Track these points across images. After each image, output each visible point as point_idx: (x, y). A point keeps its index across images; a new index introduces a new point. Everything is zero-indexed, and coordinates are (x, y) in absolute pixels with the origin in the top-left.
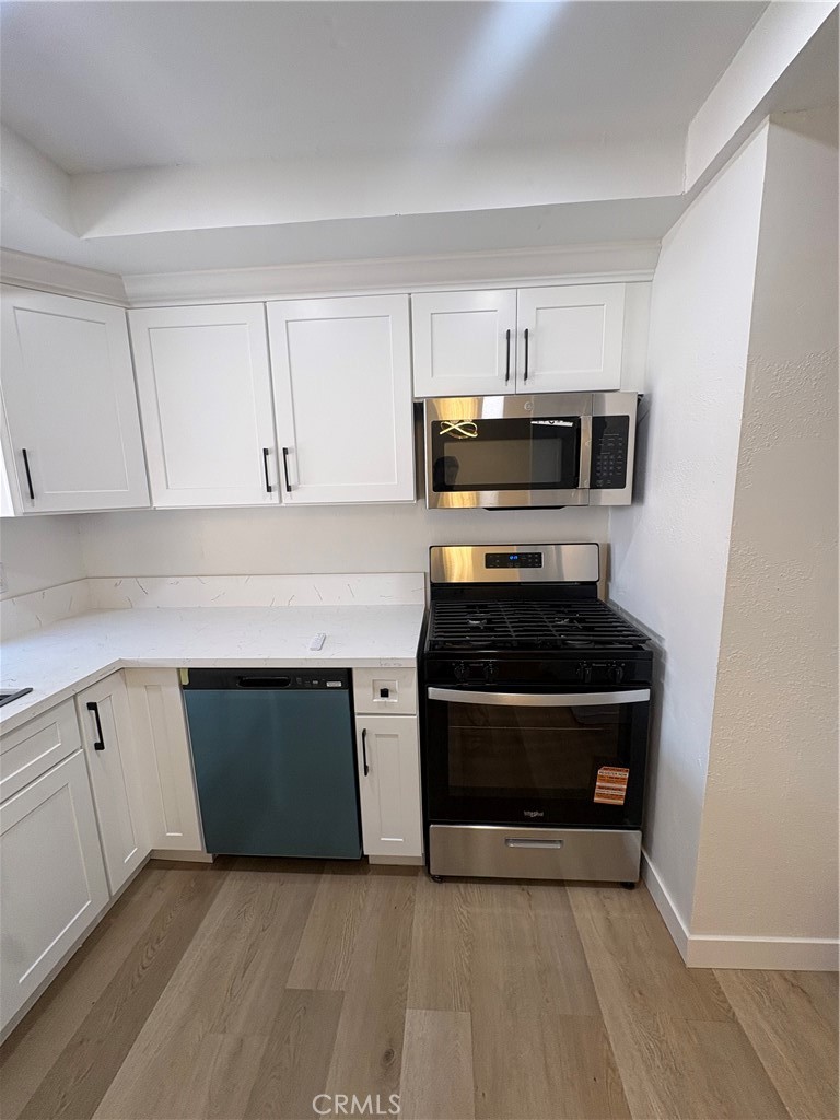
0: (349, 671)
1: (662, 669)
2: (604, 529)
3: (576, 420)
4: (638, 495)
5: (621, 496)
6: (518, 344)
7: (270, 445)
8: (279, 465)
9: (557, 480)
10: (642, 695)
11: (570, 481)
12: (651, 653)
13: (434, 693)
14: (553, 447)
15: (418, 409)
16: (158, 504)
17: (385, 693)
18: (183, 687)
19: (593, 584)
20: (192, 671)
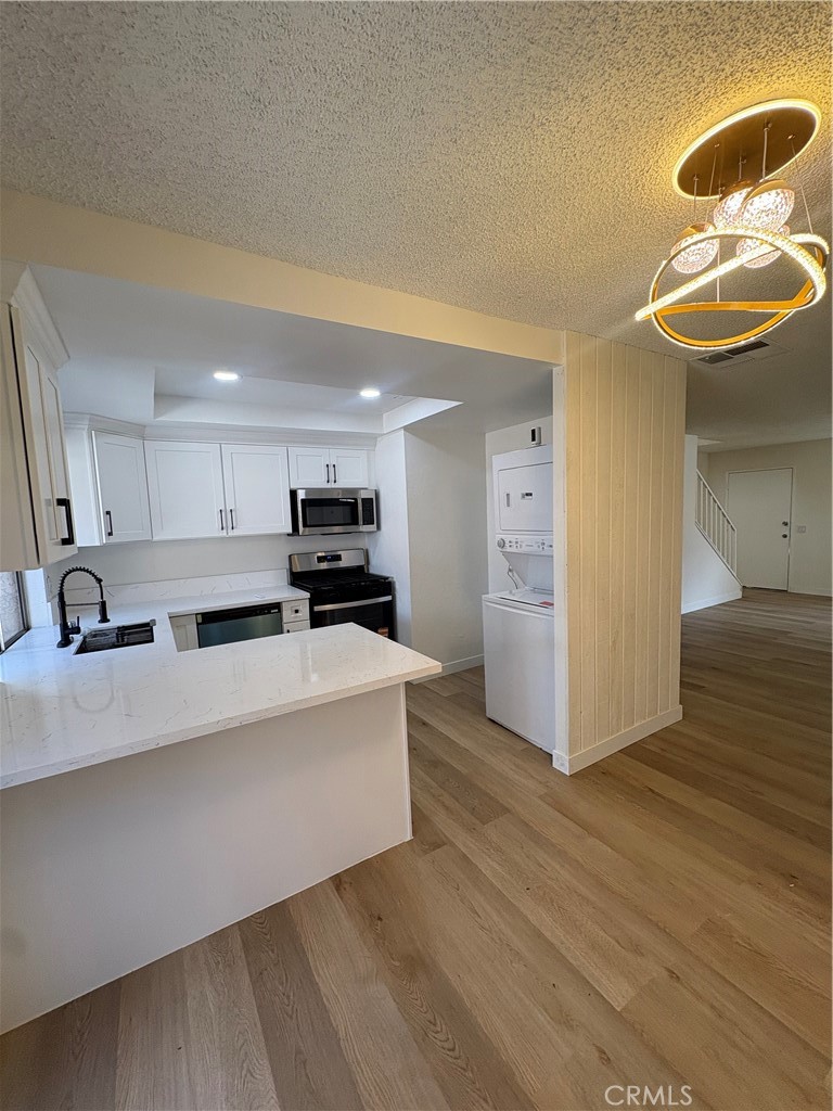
0: (279, 603)
1: (394, 589)
2: (364, 542)
3: (356, 499)
4: (379, 528)
5: (372, 528)
6: (331, 469)
7: (223, 508)
8: (227, 517)
9: (349, 522)
10: (389, 598)
11: (355, 522)
12: (390, 583)
13: (317, 608)
14: (348, 508)
15: (293, 494)
16: (155, 539)
17: (297, 611)
18: (198, 624)
19: (362, 567)
20: (203, 614)
